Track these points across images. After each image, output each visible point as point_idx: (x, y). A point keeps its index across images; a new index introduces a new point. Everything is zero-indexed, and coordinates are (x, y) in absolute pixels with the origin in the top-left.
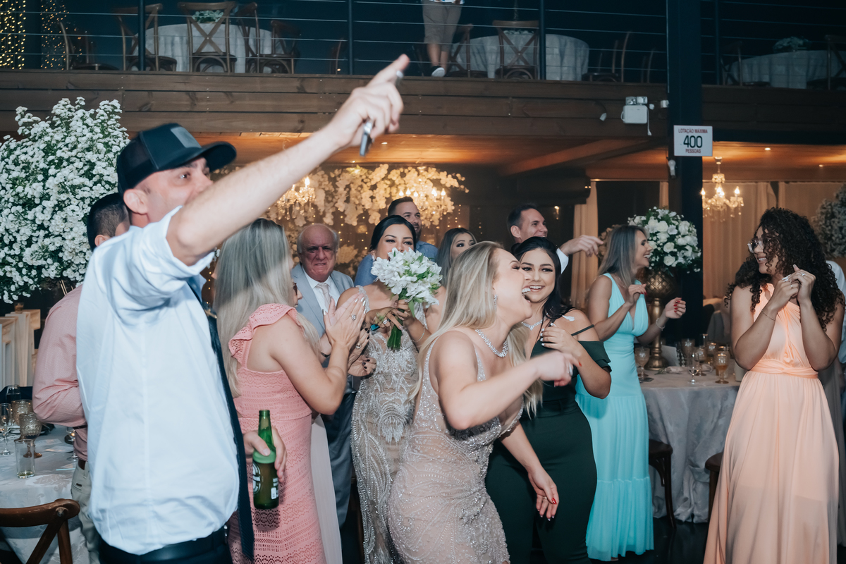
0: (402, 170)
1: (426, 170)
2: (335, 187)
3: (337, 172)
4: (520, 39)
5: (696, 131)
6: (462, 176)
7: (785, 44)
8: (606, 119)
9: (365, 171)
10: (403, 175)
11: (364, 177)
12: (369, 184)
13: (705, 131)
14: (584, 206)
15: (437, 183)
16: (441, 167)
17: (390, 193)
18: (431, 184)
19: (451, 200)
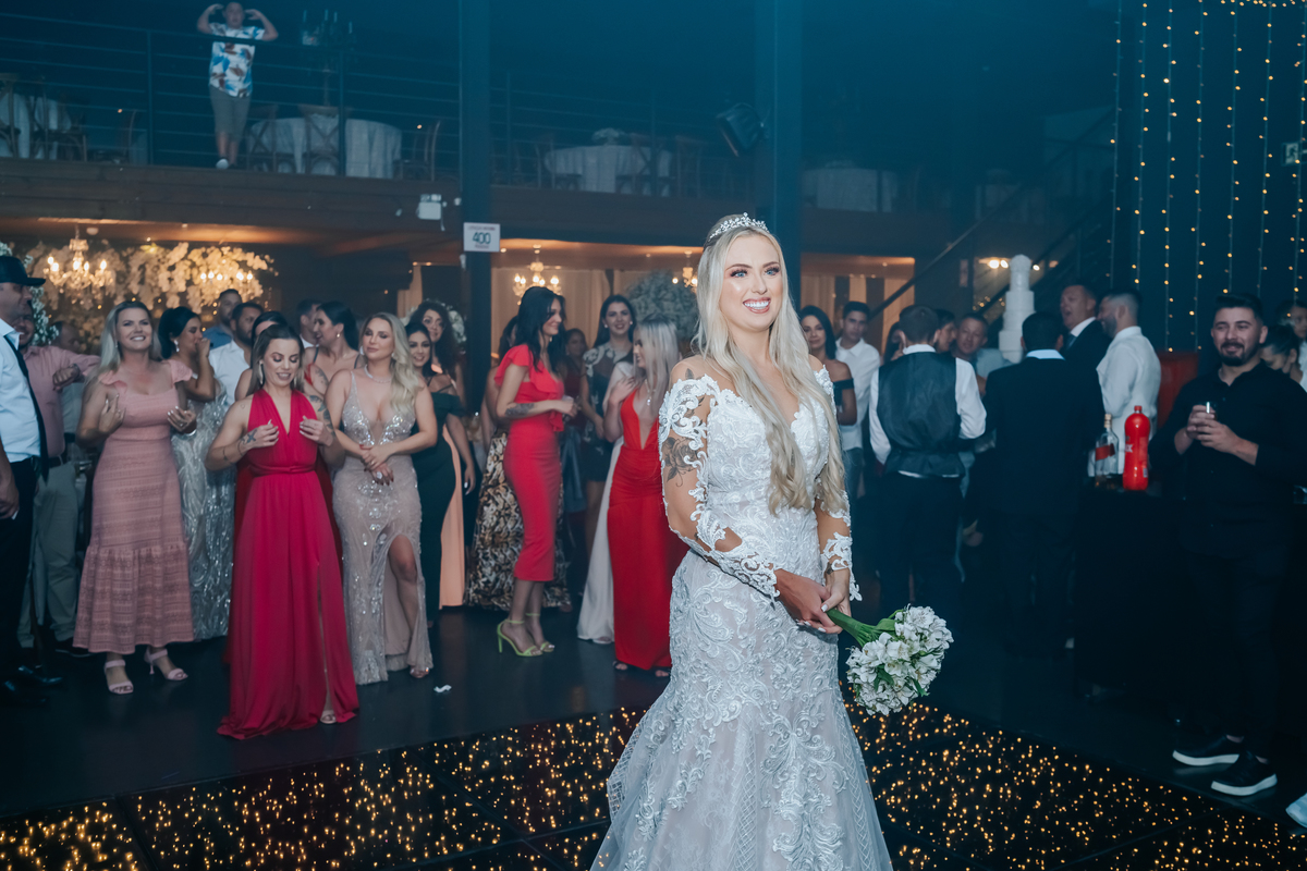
0: (203, 249)
1: (231, 250)
2: (128, 267)
3: (129, 251)
4: (327, 124)
5: (485, 228)
6: (271, 258)
7: (602, 136)
8: (402, 214)
9: (162, 250)
10: (205, 255)
11: (160, 257)
12: (167, 265)
13: (492, 229)
14: (407, 292)
15: (243, 265)
16: (247, 247)
17: (191, 275)
18: (237, 265)
19: (260, 283)
